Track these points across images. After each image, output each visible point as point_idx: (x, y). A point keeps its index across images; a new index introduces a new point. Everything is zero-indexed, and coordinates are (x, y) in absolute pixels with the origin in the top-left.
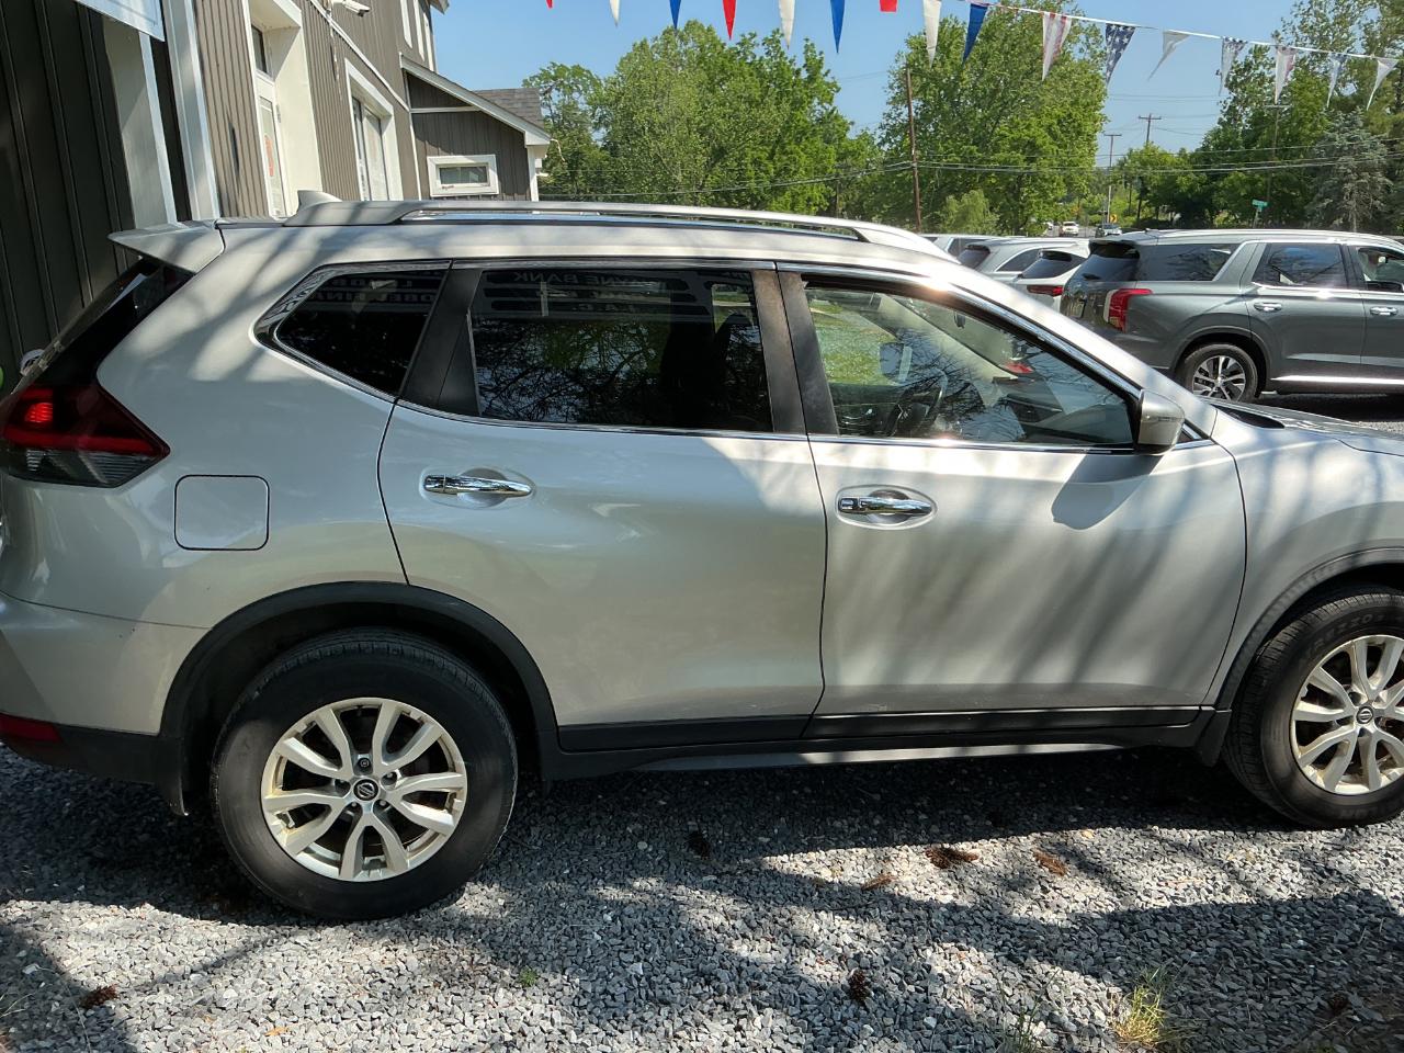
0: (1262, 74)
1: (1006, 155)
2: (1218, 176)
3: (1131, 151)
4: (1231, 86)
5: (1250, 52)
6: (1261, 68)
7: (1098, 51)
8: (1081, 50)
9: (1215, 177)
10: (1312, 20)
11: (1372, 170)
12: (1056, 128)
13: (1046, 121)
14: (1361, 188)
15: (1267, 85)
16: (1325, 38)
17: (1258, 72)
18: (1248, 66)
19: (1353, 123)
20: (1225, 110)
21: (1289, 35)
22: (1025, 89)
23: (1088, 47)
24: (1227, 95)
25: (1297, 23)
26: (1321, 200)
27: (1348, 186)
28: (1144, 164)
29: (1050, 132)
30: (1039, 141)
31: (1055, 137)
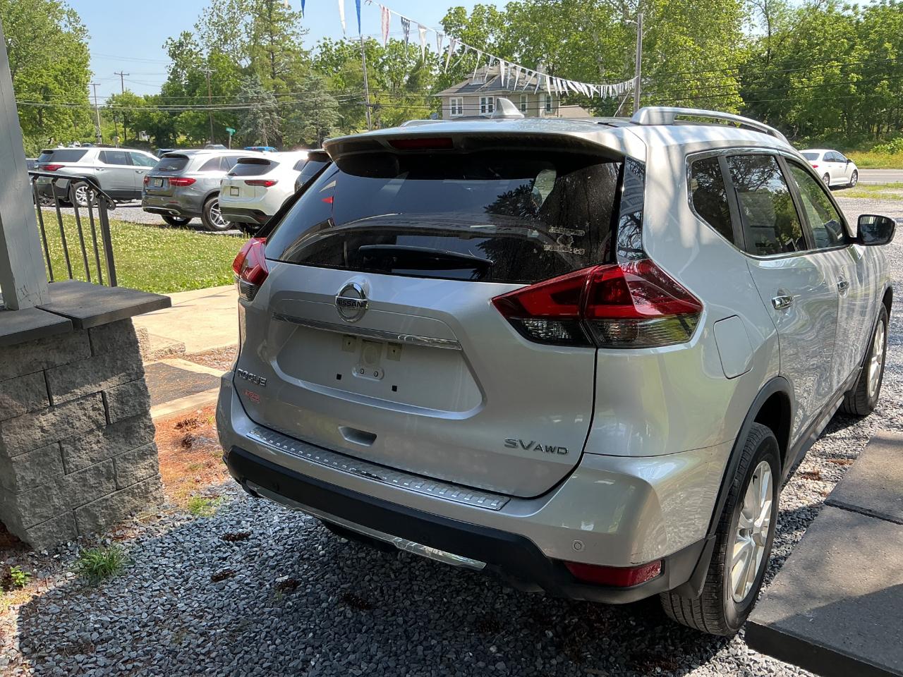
0: (190, 50)
1: (27, 95)
2: (175, 113)
3: (113, 95)
4: (173, 56)
5: (181, 35)
6: (189, 46)
7: (78, 26)
8: (66, 26)
9: (173, 114)
10: (215, 19)
11: (270, 112)
12: (60, 77)
13: (52, 72)
14: (268, 122)
15: (194, 56)
16: (225, 31)
17: (188, 48)
18: (181, 44)
19: (256, 82)
20: (171, 72)
21: (204, 26)
22: (33, 49)
23: (70, 24)
24: (171, 63)
25: (206, 19)
26: (246, 129)
27: (260, 120)
28: (127, 104)
29: (57, 80)
30: (51, 86)
31: (61, 84)
